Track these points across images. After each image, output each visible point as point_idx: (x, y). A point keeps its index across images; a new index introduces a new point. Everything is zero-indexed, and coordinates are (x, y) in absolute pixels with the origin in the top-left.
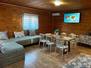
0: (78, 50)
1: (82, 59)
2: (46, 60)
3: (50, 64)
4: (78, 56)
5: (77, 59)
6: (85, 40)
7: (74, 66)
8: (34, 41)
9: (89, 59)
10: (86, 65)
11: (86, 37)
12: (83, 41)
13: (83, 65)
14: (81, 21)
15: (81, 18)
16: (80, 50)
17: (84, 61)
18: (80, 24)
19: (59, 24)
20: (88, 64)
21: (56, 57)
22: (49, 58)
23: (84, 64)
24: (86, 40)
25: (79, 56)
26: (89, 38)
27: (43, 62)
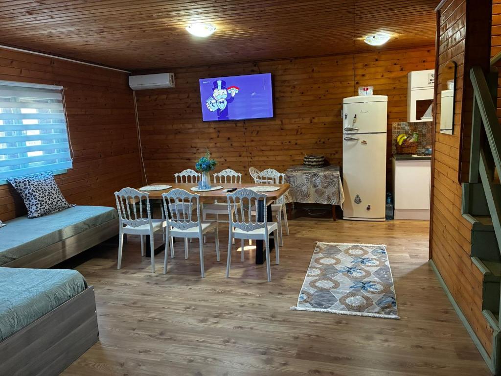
0: (298, 235)
1: (338, 262)
2: (205, 306)
3: (240, 315)
4: (315, 256)
5: (319, 266)
6: (313, 190)
7: (327, 290)
8: (79, 241)
9: (357, 256)
10: (364, 277)
11: (315, 175)
12: (307, 195)
13: (356, 279)
14: (278, 111)
15: (277, 95)
16: (306, 234)
17: (349, 266)
18: (278, 122)
19: (178, 132)
20: (365, 271)
21: (242, 282)
22: (216, 297)
23: (355, 274)
24: (315, 186)
25: (321, 255)
26: (325, 176)
27: (202, 321)
